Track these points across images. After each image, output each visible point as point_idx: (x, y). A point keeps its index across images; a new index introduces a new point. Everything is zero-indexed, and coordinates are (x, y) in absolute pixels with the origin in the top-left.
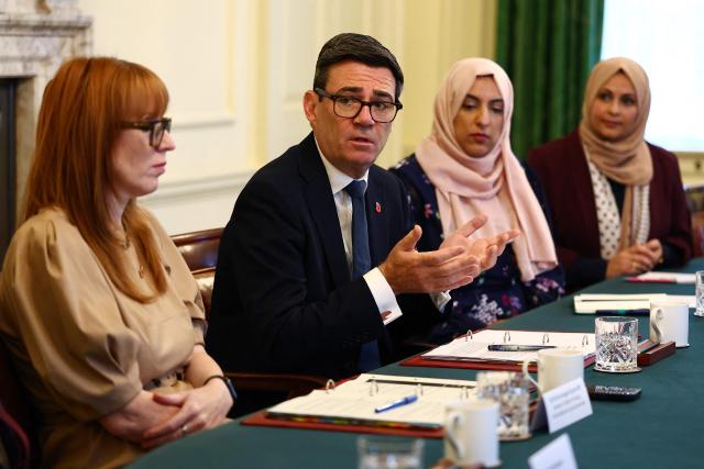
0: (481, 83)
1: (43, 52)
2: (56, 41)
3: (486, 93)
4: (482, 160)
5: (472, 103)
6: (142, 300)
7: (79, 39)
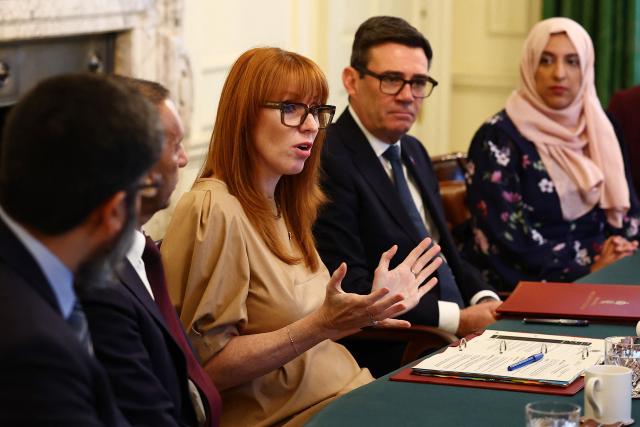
0: (556, 40)
5: (549, 58)
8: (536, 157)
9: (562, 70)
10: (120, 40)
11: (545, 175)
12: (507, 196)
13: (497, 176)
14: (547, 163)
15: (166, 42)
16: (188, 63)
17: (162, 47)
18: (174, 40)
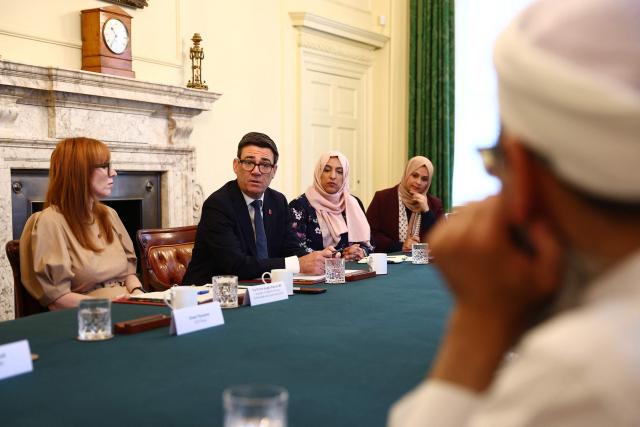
0: (332, 160)
1: (171, 161)
2: (178, 157)
3: (334, 164)
4: (333, 195)
5: (328, 169)
6: (97, 251)
7: (189, 156)
8: (315, 217)
9: (334, 174)
10: (163, 176)
11: (317, 225)
12: (299, 235)
13: (295, 224)
14: (320, 220)
15: (186, 178)
16: (201, 188)
17: (184, 181)
18: (191, 178)
